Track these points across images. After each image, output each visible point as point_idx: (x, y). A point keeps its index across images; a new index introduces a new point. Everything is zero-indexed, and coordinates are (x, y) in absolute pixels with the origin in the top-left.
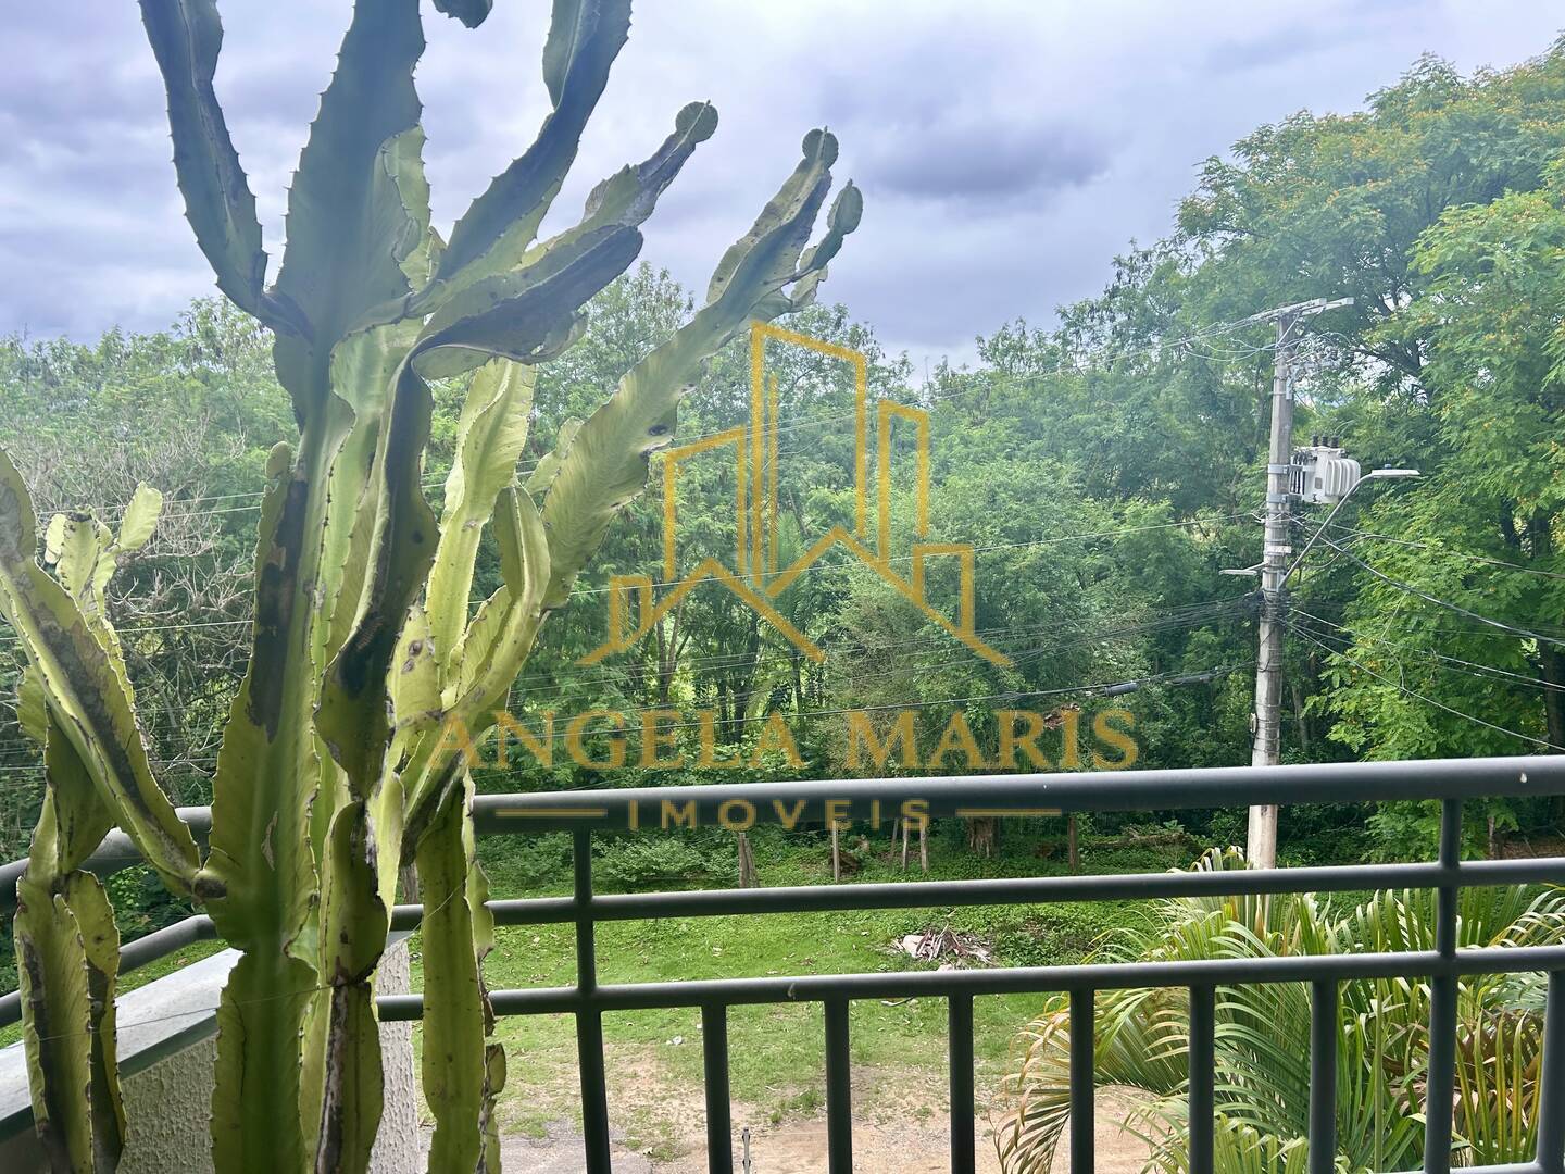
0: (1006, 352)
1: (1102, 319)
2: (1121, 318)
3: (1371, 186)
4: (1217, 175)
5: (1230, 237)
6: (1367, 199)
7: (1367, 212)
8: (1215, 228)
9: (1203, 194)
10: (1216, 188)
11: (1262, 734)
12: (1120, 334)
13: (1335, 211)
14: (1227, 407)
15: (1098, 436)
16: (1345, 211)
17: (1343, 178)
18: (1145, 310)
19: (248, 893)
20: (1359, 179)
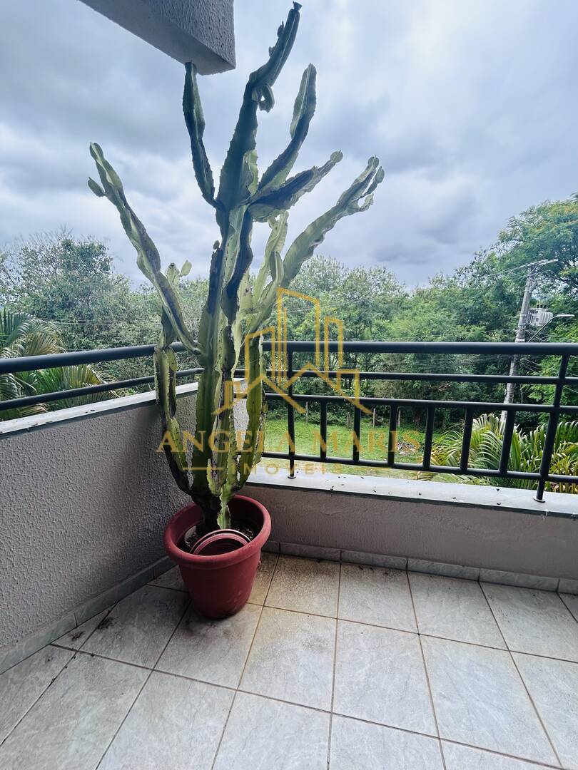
0: (437, 281)
1: (469, 272)
2: (475, 271)
3: (570, 223)
4: (513, 223)
5: (516, 242)
6: (567, 227)
7: (567, 231)
8: (511, 239)
9: (508, 229)
10: (513, 227)
11: (508, 395)
12: (474, 276)
13: (555, 232)
14: (508, 299)
15: (464, 307)
16: (559, 232)
17: (559, 221)
18: (483, 269)
19: (206, 355)
20: (566, 221)
